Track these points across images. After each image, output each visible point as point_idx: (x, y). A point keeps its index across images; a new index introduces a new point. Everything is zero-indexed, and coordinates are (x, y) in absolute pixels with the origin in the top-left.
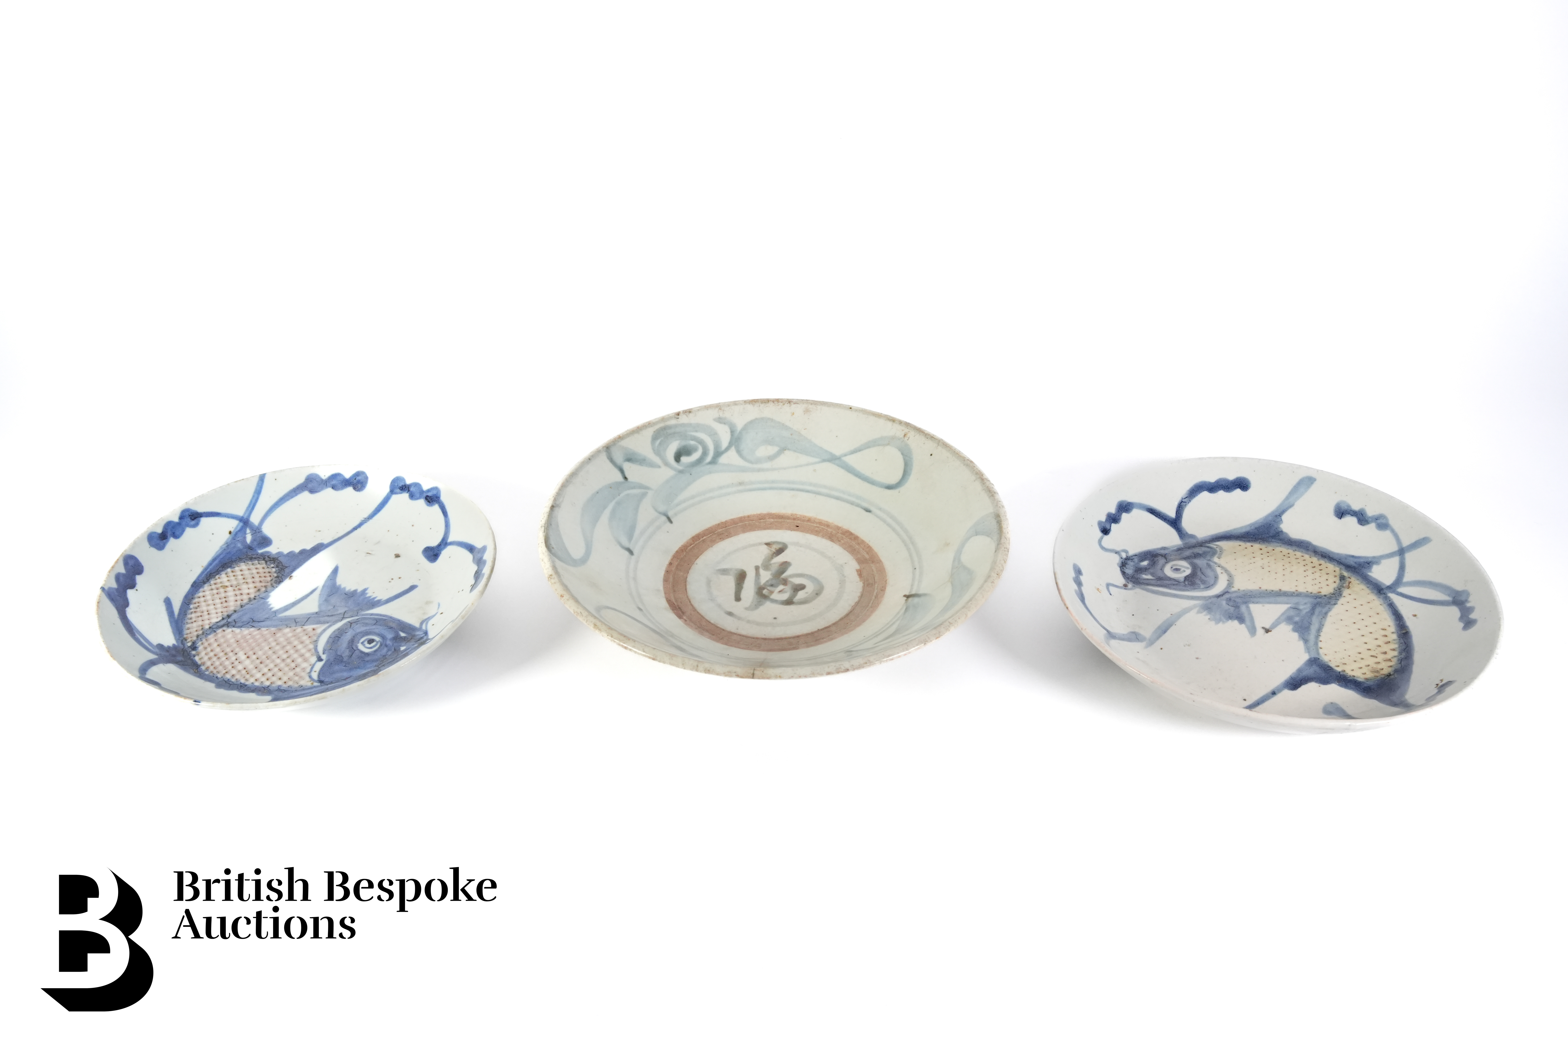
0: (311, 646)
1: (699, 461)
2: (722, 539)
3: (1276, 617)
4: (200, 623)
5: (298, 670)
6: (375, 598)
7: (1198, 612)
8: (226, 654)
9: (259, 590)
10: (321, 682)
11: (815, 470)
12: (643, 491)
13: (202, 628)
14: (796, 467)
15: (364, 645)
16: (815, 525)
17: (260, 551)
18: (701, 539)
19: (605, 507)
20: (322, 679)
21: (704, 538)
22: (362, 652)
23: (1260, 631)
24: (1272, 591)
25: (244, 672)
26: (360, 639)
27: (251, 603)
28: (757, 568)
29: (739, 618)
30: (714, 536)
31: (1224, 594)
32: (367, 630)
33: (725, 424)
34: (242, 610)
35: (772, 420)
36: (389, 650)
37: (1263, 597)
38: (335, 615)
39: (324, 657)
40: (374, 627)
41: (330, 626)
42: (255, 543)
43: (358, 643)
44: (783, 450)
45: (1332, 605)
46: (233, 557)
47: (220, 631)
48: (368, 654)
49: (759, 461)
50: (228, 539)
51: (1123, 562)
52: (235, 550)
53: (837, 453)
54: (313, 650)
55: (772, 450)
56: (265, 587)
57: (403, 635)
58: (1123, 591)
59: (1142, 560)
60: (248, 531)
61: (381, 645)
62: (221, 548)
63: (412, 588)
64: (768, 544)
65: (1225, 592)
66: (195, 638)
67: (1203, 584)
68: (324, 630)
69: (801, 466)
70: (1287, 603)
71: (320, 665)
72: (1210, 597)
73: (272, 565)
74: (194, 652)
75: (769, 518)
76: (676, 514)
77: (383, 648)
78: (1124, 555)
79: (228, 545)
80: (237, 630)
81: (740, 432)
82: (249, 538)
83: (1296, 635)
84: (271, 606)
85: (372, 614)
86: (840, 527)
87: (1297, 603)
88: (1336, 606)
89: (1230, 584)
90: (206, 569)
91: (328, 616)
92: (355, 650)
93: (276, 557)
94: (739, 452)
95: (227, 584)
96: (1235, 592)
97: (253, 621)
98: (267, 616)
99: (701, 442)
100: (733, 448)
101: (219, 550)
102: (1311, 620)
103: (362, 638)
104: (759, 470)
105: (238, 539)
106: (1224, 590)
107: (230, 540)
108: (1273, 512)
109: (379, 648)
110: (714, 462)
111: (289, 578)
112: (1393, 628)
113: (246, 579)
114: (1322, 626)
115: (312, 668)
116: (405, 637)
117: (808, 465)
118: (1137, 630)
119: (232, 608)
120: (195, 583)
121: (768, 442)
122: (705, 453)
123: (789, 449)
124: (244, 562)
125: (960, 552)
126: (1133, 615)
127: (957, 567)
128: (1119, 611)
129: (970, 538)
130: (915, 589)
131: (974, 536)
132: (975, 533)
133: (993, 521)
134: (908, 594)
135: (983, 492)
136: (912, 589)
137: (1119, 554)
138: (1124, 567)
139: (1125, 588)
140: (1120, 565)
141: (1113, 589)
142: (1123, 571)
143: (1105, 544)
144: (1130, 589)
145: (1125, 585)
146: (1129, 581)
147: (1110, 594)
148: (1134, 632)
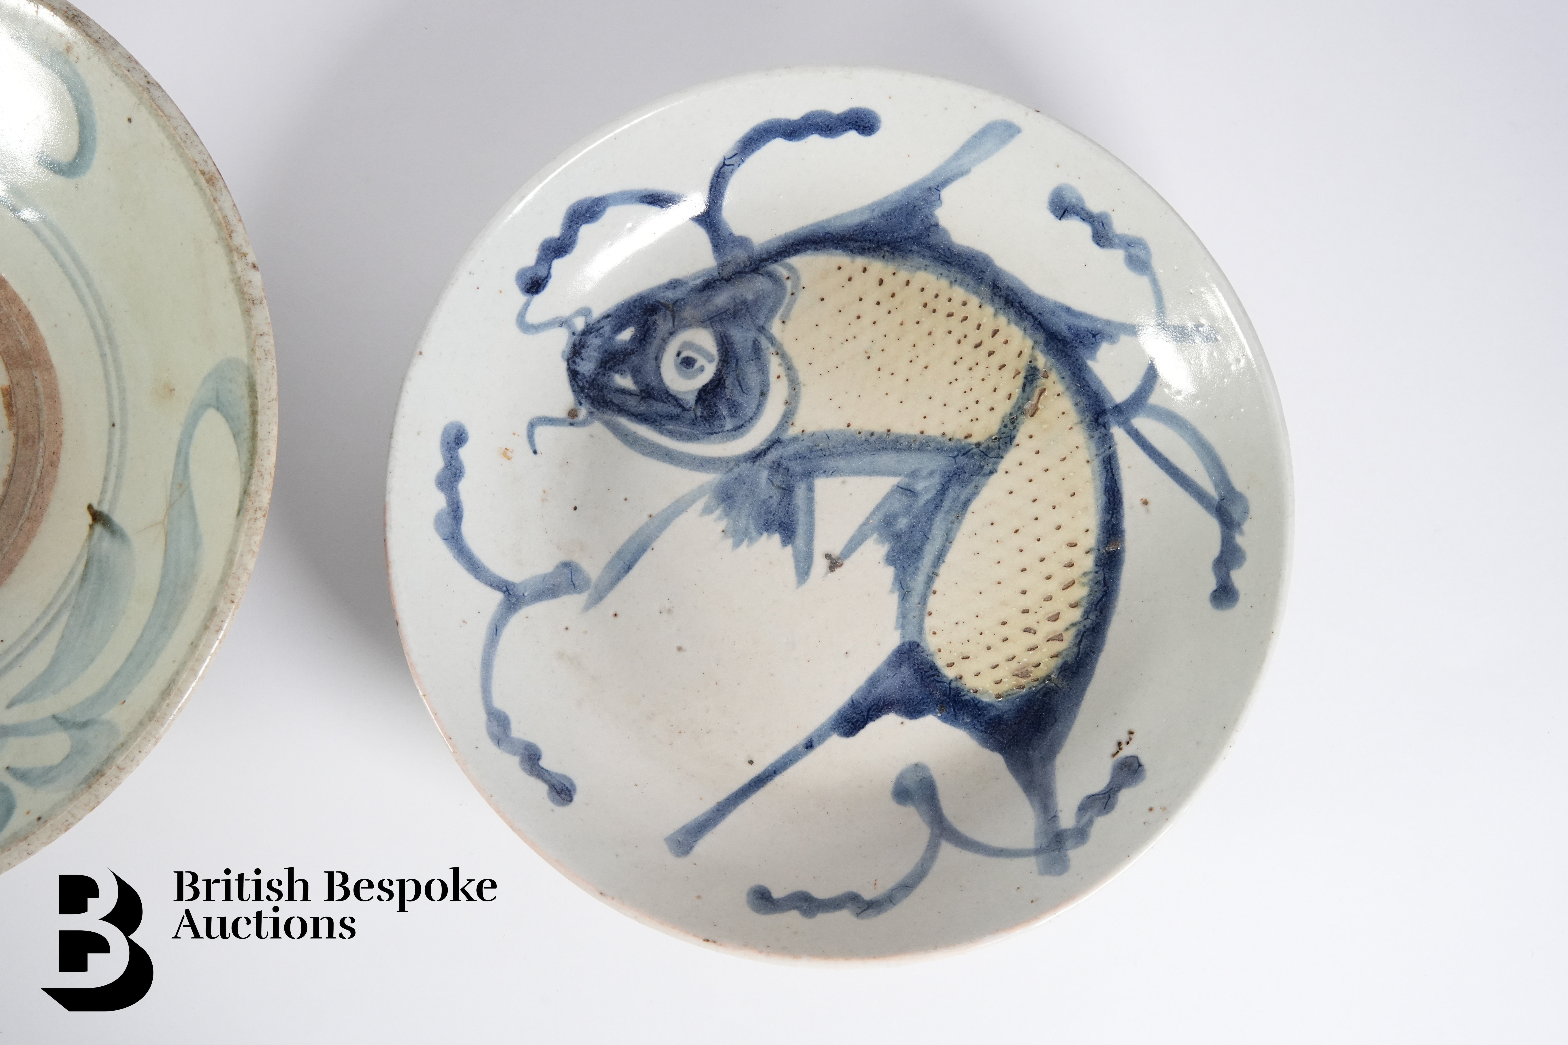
3: (861, 520)
7: (707, 510)
23: (820, 564)
24: (872, 434)
31: (768, 449)
37: (849, 454)
45: (985, 475)
51: (577, 342)
58: (567, 431)
59: (620, 328)
65: (775, 442)
67: (732, 416)
70: (894, 474)
72: (738, 460)
78: (580, 324)
83: (889, 572)
87: (914, 474)
88: (993, 478)
89: (787, 418)
96: (795, 439)
102: (930, 529)
106: (772, 433)
108: (924, 180)
112: (1090, 540)
114: (947, 544)
125: (190, 436)
126: (575, 509)
127: (181, 485)
128: (543, 500)
129: (209, 405)
130: (109, 496)
131: (214, 407)
132: (218, 399)
133: (244, 391)
134: (95, 507)
135: (231, 287)
136: (104, 491)
137: (569, 327)
138: (578, 360)
139: (571, 424)
140: (568, 354)
141: (543, 433)
142: (573, 374)
143: (532, 317)
144: (583, 423)
145: (573, 414)
146: (583, 401)
147: (535, 452)
148: (567, 565)
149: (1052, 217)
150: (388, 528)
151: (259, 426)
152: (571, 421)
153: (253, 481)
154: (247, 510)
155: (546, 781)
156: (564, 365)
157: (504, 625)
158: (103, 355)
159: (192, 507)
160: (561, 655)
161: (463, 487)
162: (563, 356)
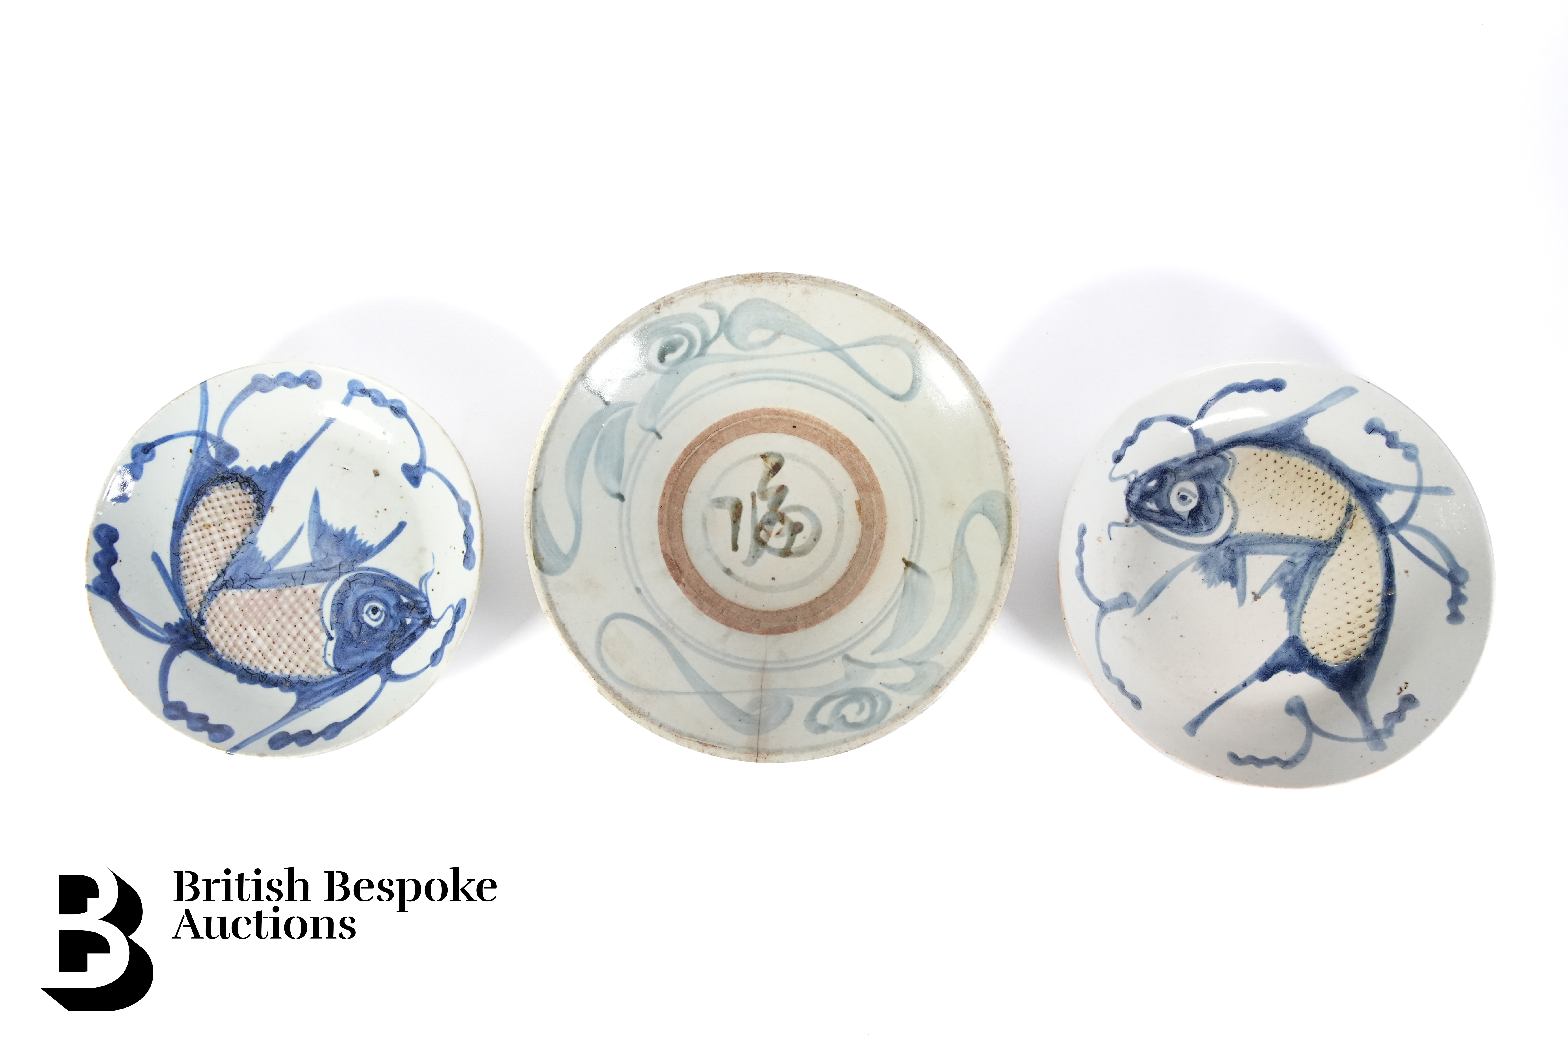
0: (317, 618)
1: (686, 356)
2: (715, 449)
3: (1269, 576)
4: (197, 583)
5: (312, 652)
6: (366, 543)
7: (1195, 569)
8: (236, 629)
9: (244, 530)
10: (338, 670)
11: (814, 360)
12: (627, 409)
13: (202, 592)
14: (793, 354)
15: (369, 616)
16: (813, 426)
17: (230, 467)
18: (694, 451)
19: (588, 452)
20: (339, 666)
21: (697, 448)
22: (369, 626)
23: (1249, 597)
24: (1274, 535)
25: (260, 655)
26: (363, 607)
27: (241, 551)
28: (753, 496)
29: (738, 580)
30: (707, 445)
31: (1224, 540)
32: (367, 593)
33: (712, 309)
34: (235, 562)
35: (766, 301)
36: (395, 624)
37: (1263, 544)
38: (330, 569)
39: (333, 633)
40: (373, 589)
41: (329, 586)
42: (222, 457)
43: (363, 613)
44: (778, 334)
45: (1329, 556)
46: (203, 479)
47: (220, 594)
48: (375, 630)
49: (752, 347)
50: (191, 459)
51: (1131, 487)
52: (203, 469)
53: (840, 342)
54: (320, 623)
55: (767, 334)
56: (250, 524)
57: (405, 600)
58: (1124, 529)
59: (1149, 481)
60: (209, 444)
61: (386, 616)
62: (188, 471)
63: (402, 526)
64: (763, 456)
65: (1227, 537)
66: (198, 607)
67: (1206, 524)
68: (325, 592)
69: (799, 353)
70: (1285, 554)
71: (332, 645)
72: (1209, 546)
73: (248, 490)
74: (203, 628)
75: (764, 415)
76: (664, 426)
77: (389, 621)
78: (1132, 478)
79: (194, 465)
80: (237, 592)
81: (730, 317)
82: (213, 452)
83: (1283, 602)
84: (262, 555)
85: (368, 569)
86: (840, 433)
87: (1294, 555)
88: (1333, 557)
89: (1233, 526)
90: (180, 502)
91: (324, 569)
92: (362, 624)
93: (248, 475)
94: (729, 338)
95: (209, 521)
96: (1236, 536)
97: (251, 579)
98: (262, 570)
99: (686, 334)
100: (723, 335)
101: (186, 475)
102: (1303, 581)
103: (365, 605)
104: (752, 358)
105: (202, 456)
106: (1226, 533)
107: (194, 459)
108: (1300, 414)
109: (385, 620)
110: (701, 353)
111: (270, 511)
112: (1379, 589)
113: (227, 514)
114: (1311, 589)
115: (325, 650)
116: (408, 603)
117: (806, 352)
118: (1129, 591)
119: (224, 560)
120: (175, 523)
121: (761, 325)
122: (691, 346)
123: (785, 334)
124: (218, 485)
125: (965, 527)
126: (1129, 567)
127: (960, 550)
128: (1114, 562)
129: (978, 512)
130: (915, 554)
131: (981, 513)
132: (984, 509)
133: (1003, 506)
134: (907, 559)
135: (996, 457)
136: (911, 552)
137: (1128, 479)
138: (1130, 495)
139: (1126, 526)
140: (1126, 492)
141: (1114, 529)
142: (1128, 502)
143: (1115, 475)
144: (1132, 526)
145: (1127, 521)
146: (1132, 515)
147: (1111, 539)
148: (1125, 594)
149: (1365, 433)
150: (1060, 574)
151: (1012, 523)
152: (1126, 524)
153: (1010, 549)
154: (1007, 563)
155: (1129, 698)
156: (1124, 497)
157: (1101, 622)
158: (911, 487)
159: (969, 561)
160: (1124, 638)
161: (1084, 554)
162: (1124, 493)
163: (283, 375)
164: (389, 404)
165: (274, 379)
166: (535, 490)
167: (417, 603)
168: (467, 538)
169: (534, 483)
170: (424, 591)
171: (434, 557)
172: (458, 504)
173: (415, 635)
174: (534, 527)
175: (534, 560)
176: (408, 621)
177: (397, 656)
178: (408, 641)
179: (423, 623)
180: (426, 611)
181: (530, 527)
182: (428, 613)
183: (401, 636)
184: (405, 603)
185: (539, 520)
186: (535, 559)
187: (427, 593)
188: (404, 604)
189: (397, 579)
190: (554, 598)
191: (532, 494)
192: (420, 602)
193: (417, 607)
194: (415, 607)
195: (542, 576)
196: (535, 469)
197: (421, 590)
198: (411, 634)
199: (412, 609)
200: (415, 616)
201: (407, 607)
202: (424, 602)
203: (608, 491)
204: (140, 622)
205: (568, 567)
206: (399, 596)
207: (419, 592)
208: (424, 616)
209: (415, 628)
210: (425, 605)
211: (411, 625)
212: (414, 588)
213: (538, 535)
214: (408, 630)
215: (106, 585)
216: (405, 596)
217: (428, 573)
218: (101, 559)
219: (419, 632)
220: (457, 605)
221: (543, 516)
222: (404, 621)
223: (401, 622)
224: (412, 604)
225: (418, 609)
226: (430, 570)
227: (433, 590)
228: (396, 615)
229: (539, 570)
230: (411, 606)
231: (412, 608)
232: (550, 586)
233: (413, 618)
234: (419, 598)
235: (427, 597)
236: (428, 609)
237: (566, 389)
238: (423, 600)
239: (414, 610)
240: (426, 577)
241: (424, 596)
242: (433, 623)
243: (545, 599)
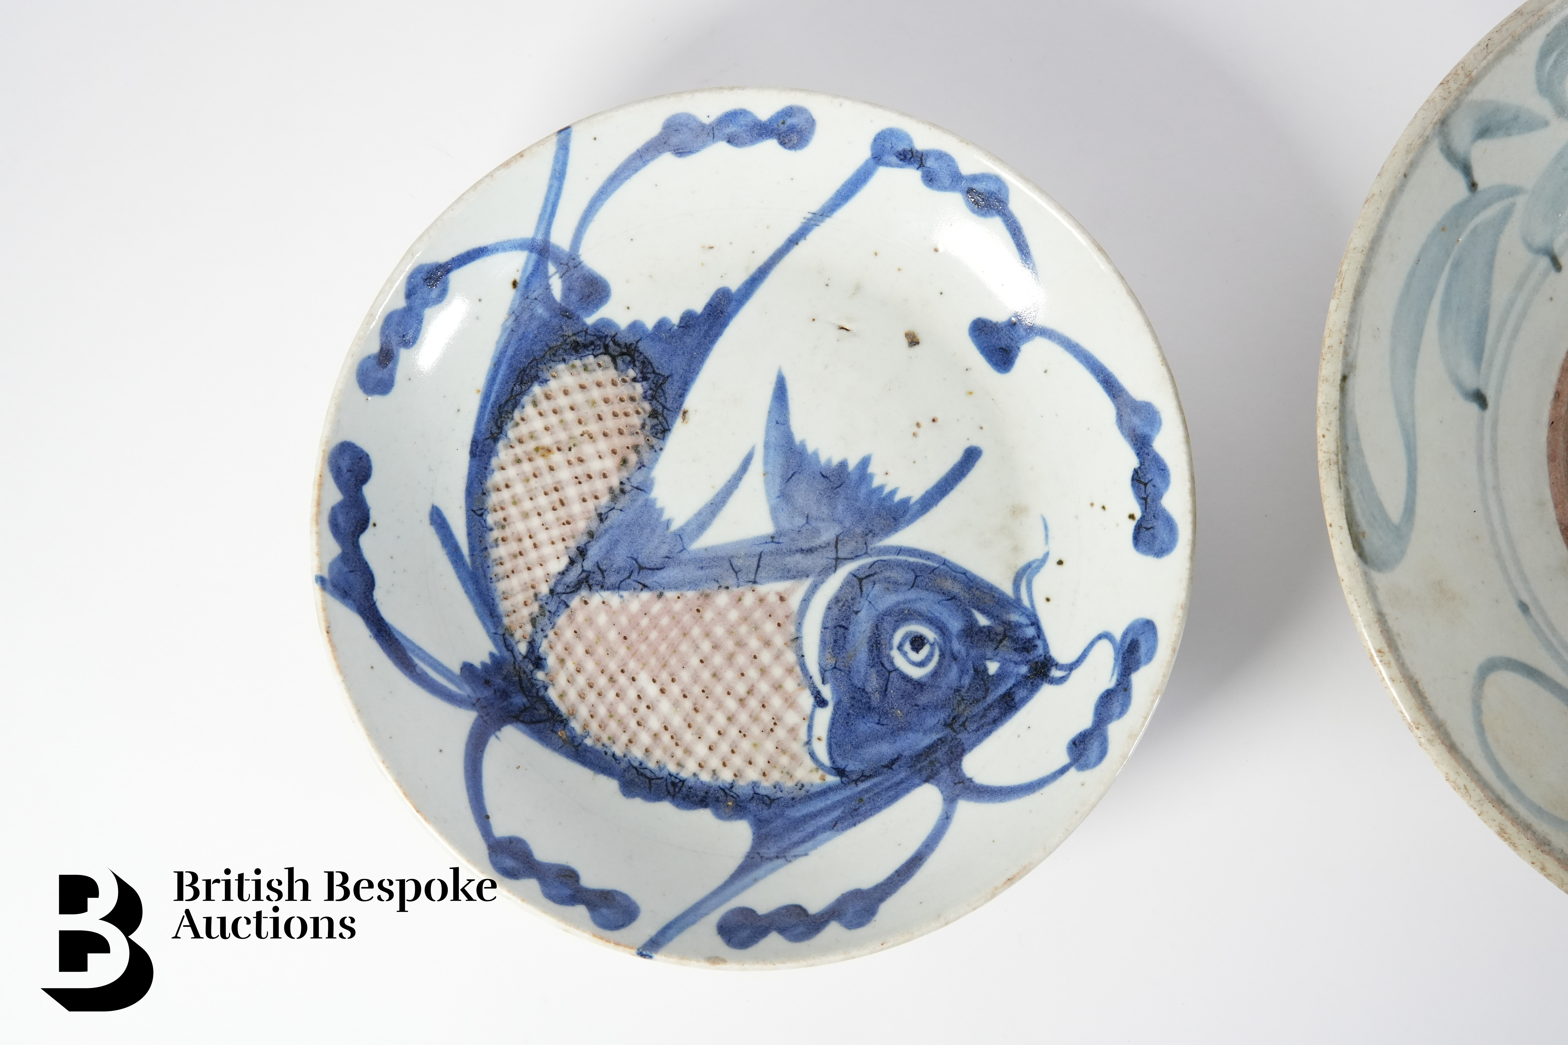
0: (790, 657)
4: (525, 576)
5: (781, 732)
6: (893, 493)
8: (612, 680)
9: (624, 462)
10: (840, 772)
12: (1504, 204)
13: (536, 595)
15: (905, 654)
17: (590, 320)
19: (1431, 297)
20: (841, 763)
22: (905, 678)
25: (666, 737)
26: (892, 636)
27: (619, 506)
32: (898, 603)
34: (606, 531)
36: (962, 672)
38: (816, 549)
39: (827, 692)
40: (912, 595)
41: (814, 588)
42: (574, 297)
43: (891, 649)
46: (535, 348)
47: (575, 602)
48: (919, 685)
50: (514, 300)
52: (534, 324)
54: (798, 669)
56: (636, 448)
57: (983, 621)
60: (552, 269)
61: (942, 655)
62: (504, 328)
63: (971, 456)
66: (529, 628)
68: (806, 601)
71: (824, 717)
73: (632, 373)
74: (540, 675)
76: (1567, 243)
77: (950, 666)
79: (517, 316)
80: (613, 599)
82: (557, 287)
84: (666, 516)
85: (900, 551)
90: (486, 397)
91: (802, 551)
92: (890, 672)
93: (631, 339)
95: (547, 440)
97: (641, 568)
98: (664, 550)
101: (501, 336)
103: (894, 630)
105: (535, 294)
107: (518, 302)
109: (940, 663)
111: (679, 420)
113: (586, 424)
115: (810, 728)
116: (989, 629)
119: (581, 525)
120: (475, 443)
124: (564, 360)
163: (732, 116)
164: (964, 185)
165: (710, 125)
166: (1344, 378)
167: (1010, 628)
168: (1146, 485)
169: (1343, 364)
170: (1026, 602)
171: (1046, 528)
172: (1118, 409)
173: (1013, 700)
174: (1345, 463)
175: (1349, 537)
176: (993, 667)
177: (974, 745)
178: (997, 711)
179: (1029, 671)
180: (1036, 646)
181: (1337, 463)
182: (1040, 651)
183: (978, 701)
184: (984, 627)
185: (1352, 445)
186: (1351, 534)
187: (1033, 606)
188: (981, 630)
189: (964, 574)
190: (1391, 623)
191: (1338, 388)
192: (1019, 626)
193: (1010, 637)
194: (1005, 636)
195: (1365, 574)
196: (1345, 331)
197: (1018, 600)
198: (1003, 696)
199: (1001, 642)
200: (1007, 657)
201: (989, 636)
202: (1027, 626)
203: (1458, 384)
204: (417, 661)
205: (1403, 552)
206: (970, 612)
207: (1017, 603)
208: (1031, 658)
209: (1010, 683)
210: (1030, 632)
211: (1001, 676)
212: (1002, 594)
213: (1352, 481)
214: (992, 687)
215: (351, 577)
216: (983, 611)
217: (1034, 562)
218: (341, 519)
219: (1021, 693)
220: (1125, 634)
221: (1357, 439)
222: (982, 667)
223: (976, 670)
224: (1000, 629)
225: (1015, 640)
226: (1039, 555)
227: (1048, 600)
228: (963, 652)
229: (1359, 559)
230: (996, 634)
231: (999, 638)
232: (1382, 596)
233: (1004, 662)
234: (1015, 617)
235: (1035, 616)
236: (1039, 642)
237: (1408, 152)
238: (1023, 620)
239: (1005, 642)
240: (1029, 570)
241: (1027, 613)
242: (1056, 673)
243: (1377, 625)
